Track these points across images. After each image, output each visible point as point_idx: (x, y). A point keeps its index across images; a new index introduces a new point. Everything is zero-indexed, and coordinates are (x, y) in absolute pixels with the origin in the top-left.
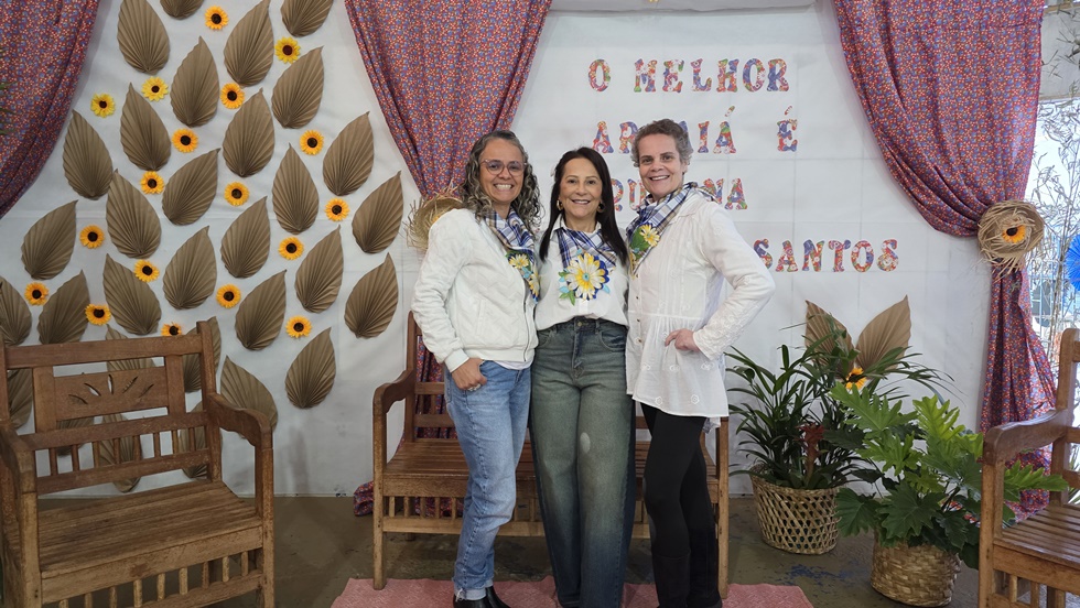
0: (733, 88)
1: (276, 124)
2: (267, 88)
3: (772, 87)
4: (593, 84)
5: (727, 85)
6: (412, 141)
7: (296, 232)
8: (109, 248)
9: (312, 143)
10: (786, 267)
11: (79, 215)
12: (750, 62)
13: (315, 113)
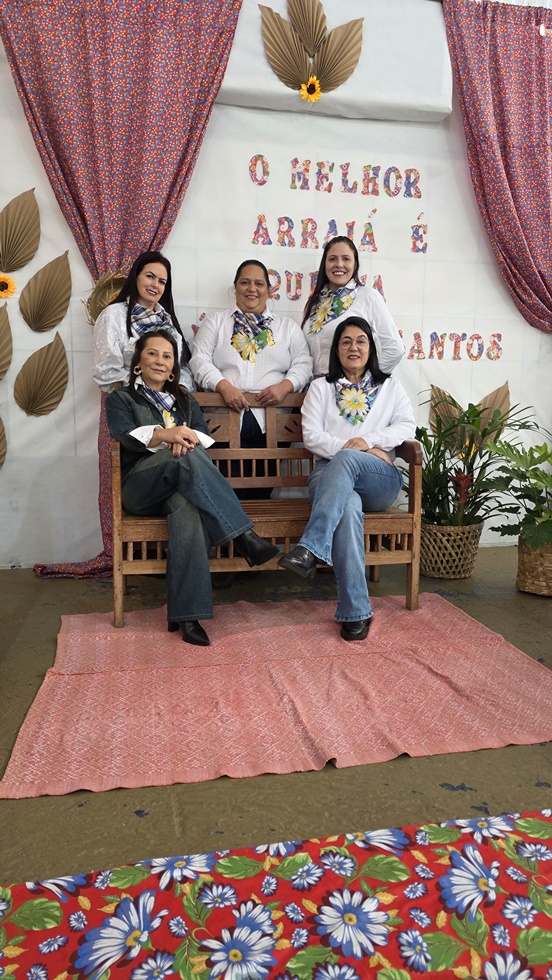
0: (375, 192)
3: (408, 194)
4: (254, 179)
5: (370, 190)
6: (83, 218)
10: (416, 355)
12: (390, 170)
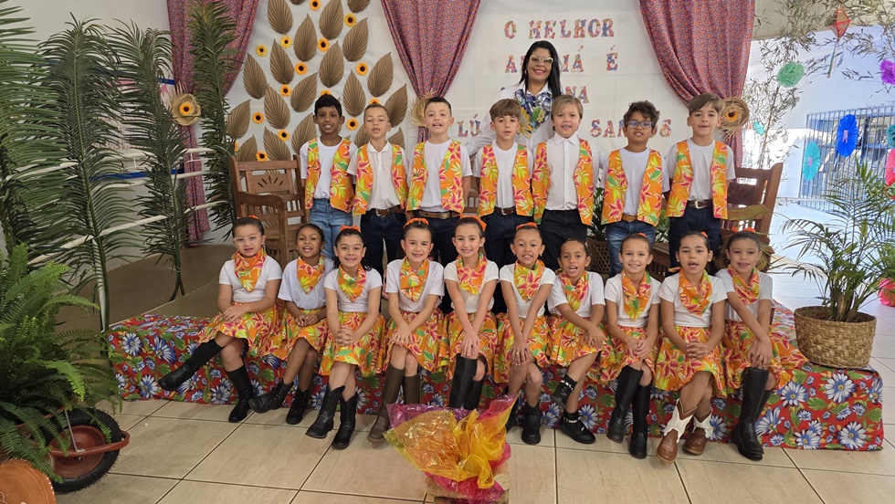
0: (583, 36)
1: (344, 58)
2: (340, 41)
3: (605, 35)
4: (507, 35)
5: (579, 34)
6: (413, 67)
7: (355, 116)
8: (265, 124)
9: (362, 69)
10: (609, 135)
11: (252, 107)
12: (593, 21)
13: (364, 53)
